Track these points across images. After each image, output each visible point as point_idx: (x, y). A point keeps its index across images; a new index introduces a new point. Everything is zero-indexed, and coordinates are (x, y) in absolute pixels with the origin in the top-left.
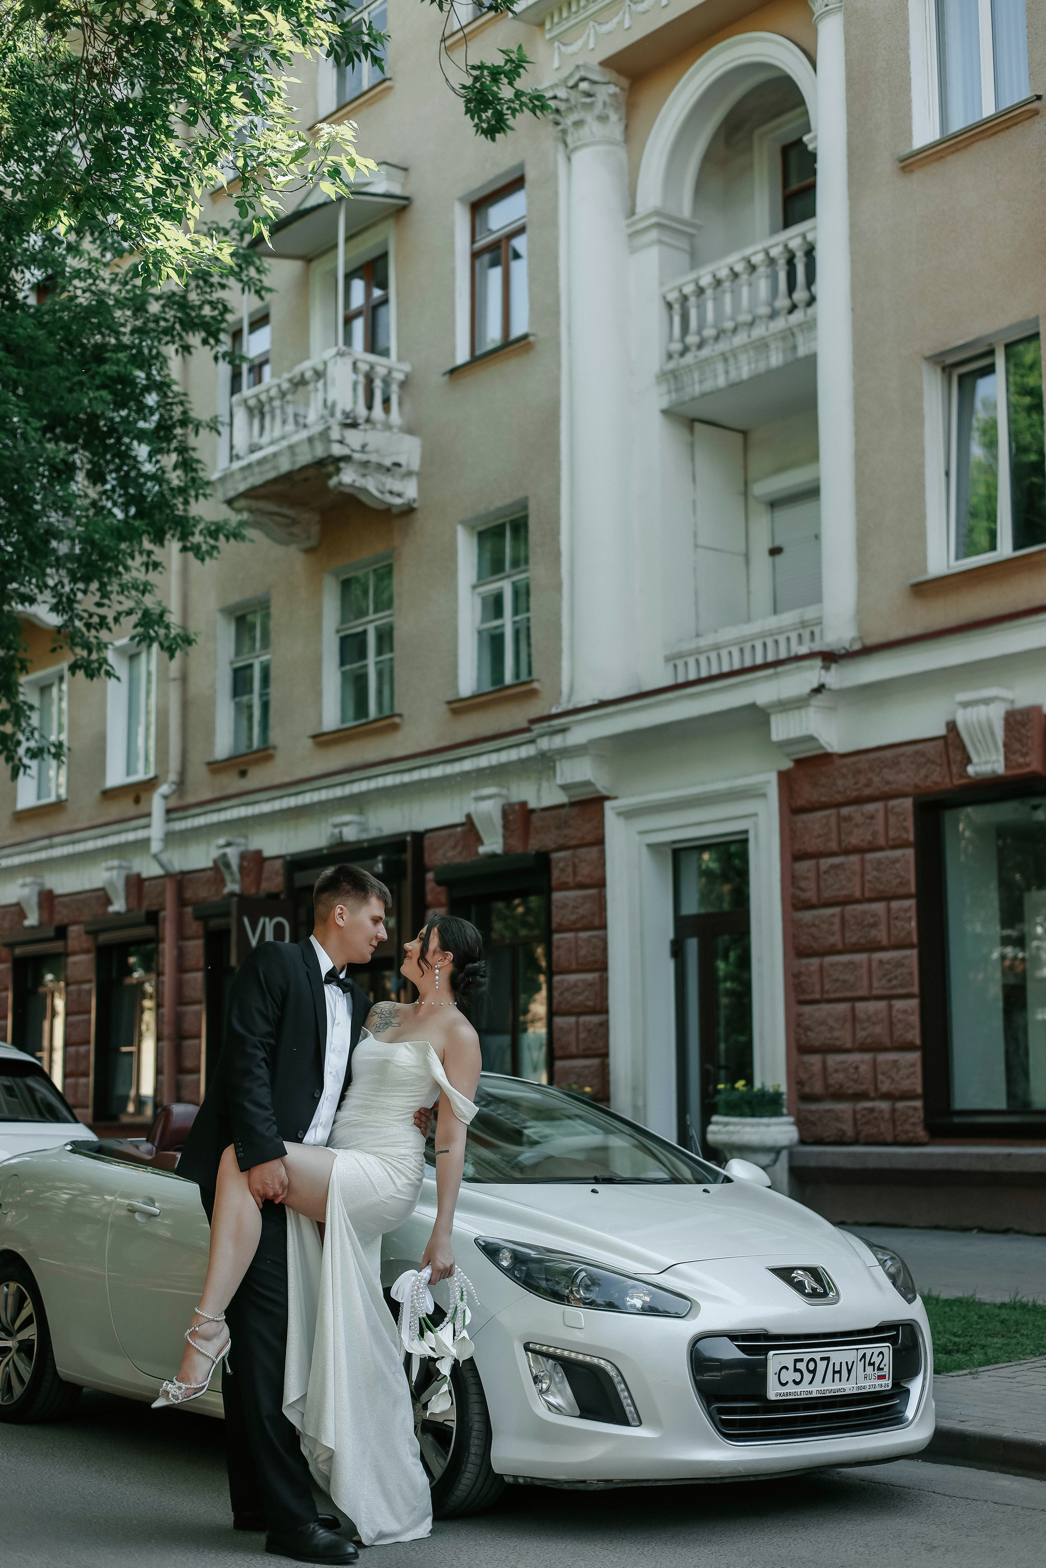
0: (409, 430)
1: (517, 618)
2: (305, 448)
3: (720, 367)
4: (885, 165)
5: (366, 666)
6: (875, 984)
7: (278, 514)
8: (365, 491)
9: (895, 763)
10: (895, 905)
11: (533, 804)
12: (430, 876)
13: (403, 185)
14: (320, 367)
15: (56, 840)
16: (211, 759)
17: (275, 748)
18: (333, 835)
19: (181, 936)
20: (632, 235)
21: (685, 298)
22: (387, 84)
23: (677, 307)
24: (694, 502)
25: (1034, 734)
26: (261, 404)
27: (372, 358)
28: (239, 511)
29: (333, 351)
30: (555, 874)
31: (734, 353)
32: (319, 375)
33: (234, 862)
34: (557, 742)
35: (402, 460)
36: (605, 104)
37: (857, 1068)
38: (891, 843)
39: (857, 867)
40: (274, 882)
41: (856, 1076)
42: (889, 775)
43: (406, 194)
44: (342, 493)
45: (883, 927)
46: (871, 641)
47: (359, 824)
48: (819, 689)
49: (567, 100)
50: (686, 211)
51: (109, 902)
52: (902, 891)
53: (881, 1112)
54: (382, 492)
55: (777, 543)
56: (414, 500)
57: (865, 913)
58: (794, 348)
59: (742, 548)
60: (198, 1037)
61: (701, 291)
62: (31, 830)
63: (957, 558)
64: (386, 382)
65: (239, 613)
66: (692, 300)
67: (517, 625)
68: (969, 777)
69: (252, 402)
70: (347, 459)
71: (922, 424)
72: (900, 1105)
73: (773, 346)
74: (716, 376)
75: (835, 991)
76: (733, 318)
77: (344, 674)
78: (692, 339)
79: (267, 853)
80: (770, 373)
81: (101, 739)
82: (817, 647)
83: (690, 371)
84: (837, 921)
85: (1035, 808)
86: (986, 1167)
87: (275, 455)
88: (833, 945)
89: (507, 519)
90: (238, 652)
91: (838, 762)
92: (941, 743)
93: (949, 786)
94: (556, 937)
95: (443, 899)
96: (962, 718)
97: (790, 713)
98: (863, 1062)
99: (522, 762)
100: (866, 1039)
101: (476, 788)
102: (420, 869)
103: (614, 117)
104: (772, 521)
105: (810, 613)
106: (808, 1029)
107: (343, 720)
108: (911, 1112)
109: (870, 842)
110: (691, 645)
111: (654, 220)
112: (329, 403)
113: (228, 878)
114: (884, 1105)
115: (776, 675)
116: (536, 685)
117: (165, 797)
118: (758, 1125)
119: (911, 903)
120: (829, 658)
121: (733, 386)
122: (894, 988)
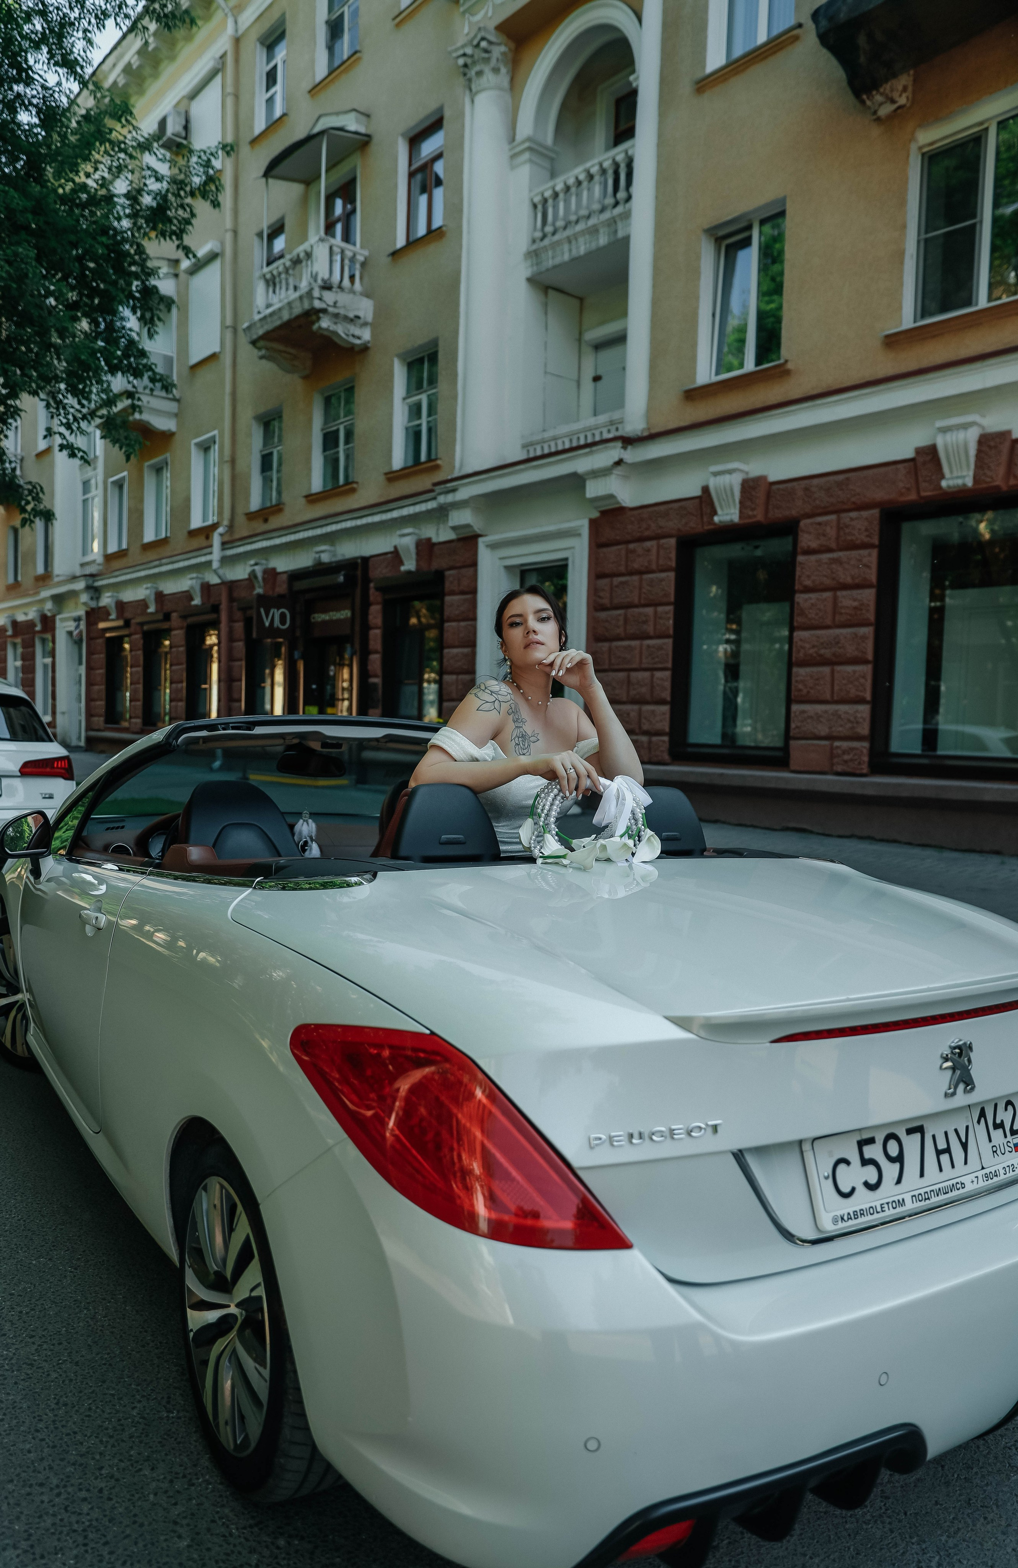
0: (367, 294)
1: (430, 419)
2: (298, 304)
3: (566, 247)
4: (685, 87)
5: (338, 452)
6: (644, 661)
7: (285, 352)
8: (336, 333)
9: (665, 514)
10: (660, 609)
11: (434, 540)
12: (372, 585)
13: (367, 127)
14: (309, 250)
15: (164, 561)
16: (248, 511)
17: (284, 504)
18: (315, 559)
19: (231, 620)
20: (513, 157)
21: (545, 201)
22: (358, 55)
23: (540, 207)
24: (546, 343)
25: (761, 494)
26: (274, 277)
27: (344, 245)
28: (259, 349)
29: (317, 238)
30: (447, 585)
31: (576, 236)
32: (309, 255)
33: (260, 575)
34: (450, 498)
35: (361, 314)
36: (498, 60)
37: (628, 714)
38: (660, 568)
39: (636, 584)
40: (282, 588)
42: (662, 522)
43: (368, 132)
44: (323, 337)
45: (651, 623)
46: (654, 431)
47: (330, 551)
48: (619, 463)
49: (472, 56)
50: (549, 140)
51: (192, 599)
52: (665, 600)
53: (642, 742)
54: (347, 335)
55: (599, 373)
56: (369, 342)
57: (640, 614)
58: (616, 232)
59: (576, 377)
60: (240, 680)
61: (556, 195)
62: (151, 555)
63: (717, 374)
64: (353, 260)
65: (266, 420)
66: (550, 202)
67: (431, 424)
68: (715, 524)
69: (268, 276)
70: (324, 311)
71: (699, 278)
72: (655, 739)
73: (601, 231)
74: (563, 254)
75: (618, 664)
76: (576, 213)
77: (325, 458)
78: (549, 229)
79: (279, 570)
80: (599, 249)
81: (188, 500)
82: (618, 434)
83: (547, 250)
84: (621, 618)
85: (757, 547)
86: (705, 780)
87: (280, 309)
88: (618, 635)
89: (426, 354)
90: (265, 444)
91: (629, 513)
92: (697, 501)
93: (701, 530)
94: (446, 625)
95: (379, 599)
96: (713, 483)
97: (599, 479)
98: (632, 710)
99: (429, 512)
100: (635, 695)
101: (400, 529)
102: (366, 580)
103: (503, 70)
104: (596, 358)
105: (616, 415)
107: (324, 486)
108: (661, 743)
109: (646, 567)
110: (538, 437)
111: (527, 145)
112: (314, 273)
113: (256, 585)
114: (644, 738)
115: (591, 453)
116: (439, 462)
117: (221, 535)
119: (670, 608)
120: (628, 441)
121: (574, 260)
122: (655, 663)
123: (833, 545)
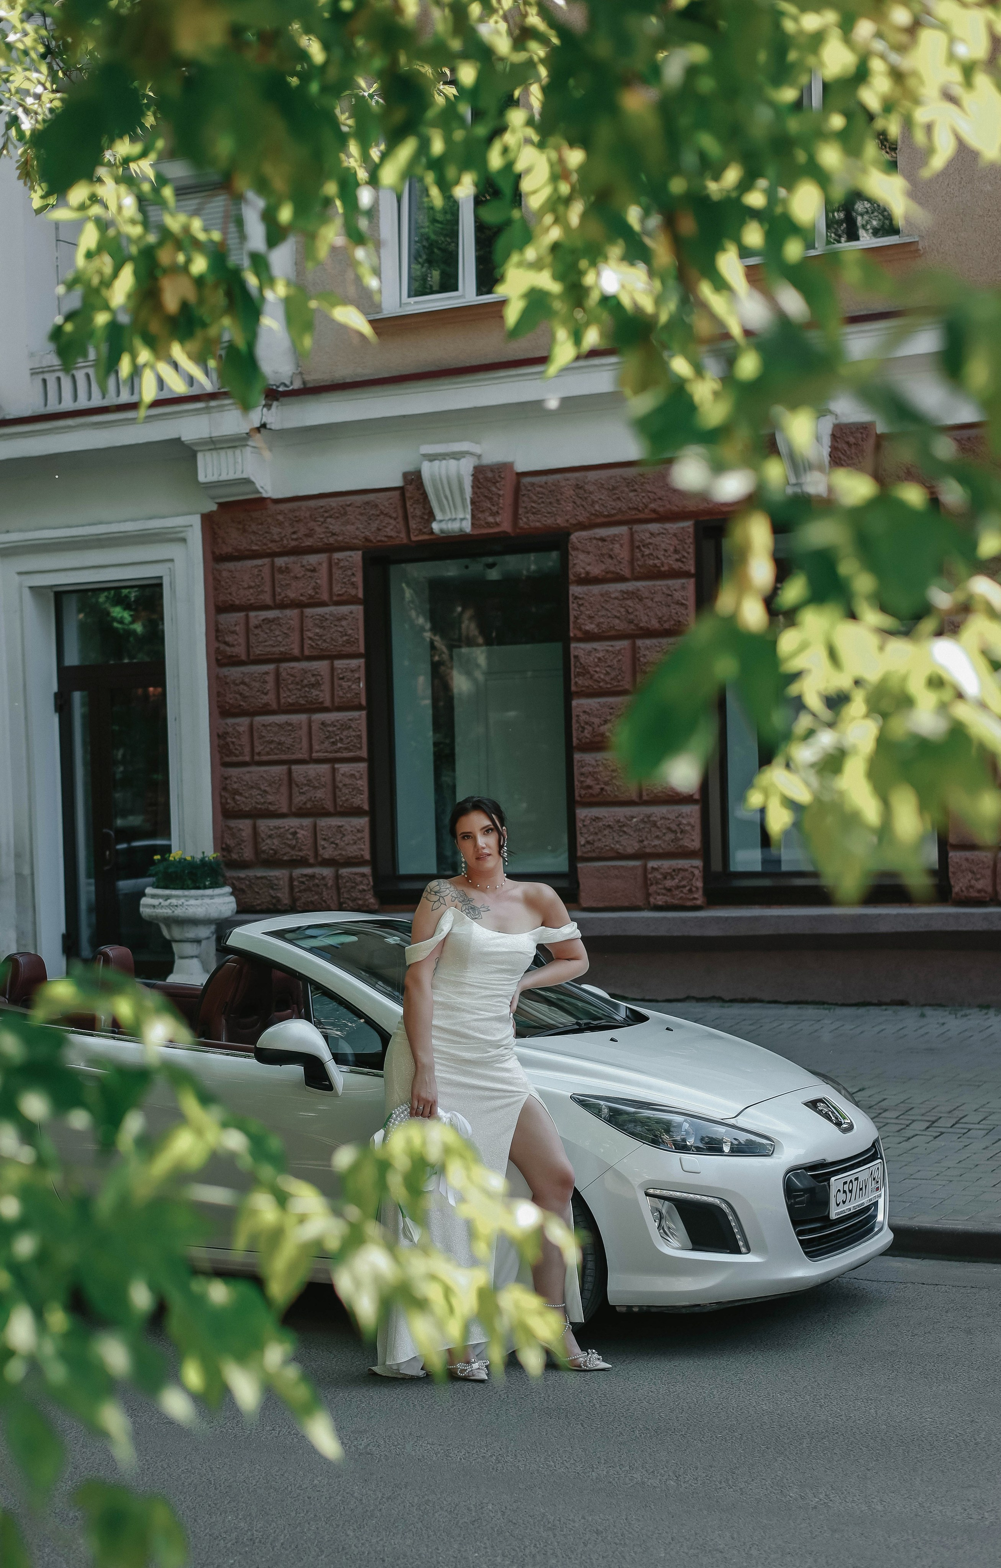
6: (316, 747)
9: (341, 513)
10: (340, 664)
25: (506, 491)
37: (294, 834)
38: (335, 598)
39: (295, 623)
41: (294, 842)
42: (335, 526)
45: (326, 687)
46: (312, 378)
52: (349, 649)
53: (324, 878)
57: (305, 671)
63: (410, 294)
68: (432, 532)
72: (344, 871)
75: (268, 754)
84: (270, 679)
85: (491, 566)
88: (267, 704)
91: (273, 508)
92: (396, 494)
93: (405, 541)
96: (428, 470)
97: (222, 453)
98: (302, 827)
100: (305, 803)
106: (236, 792)
108: (359, 879)
109: (311, 597)
114: (327, 872)
115: (208, 409)
118: (203, 896)
119: (358, 663)
120: (271, 394)
122: (338, 751)
123: (627, 572)
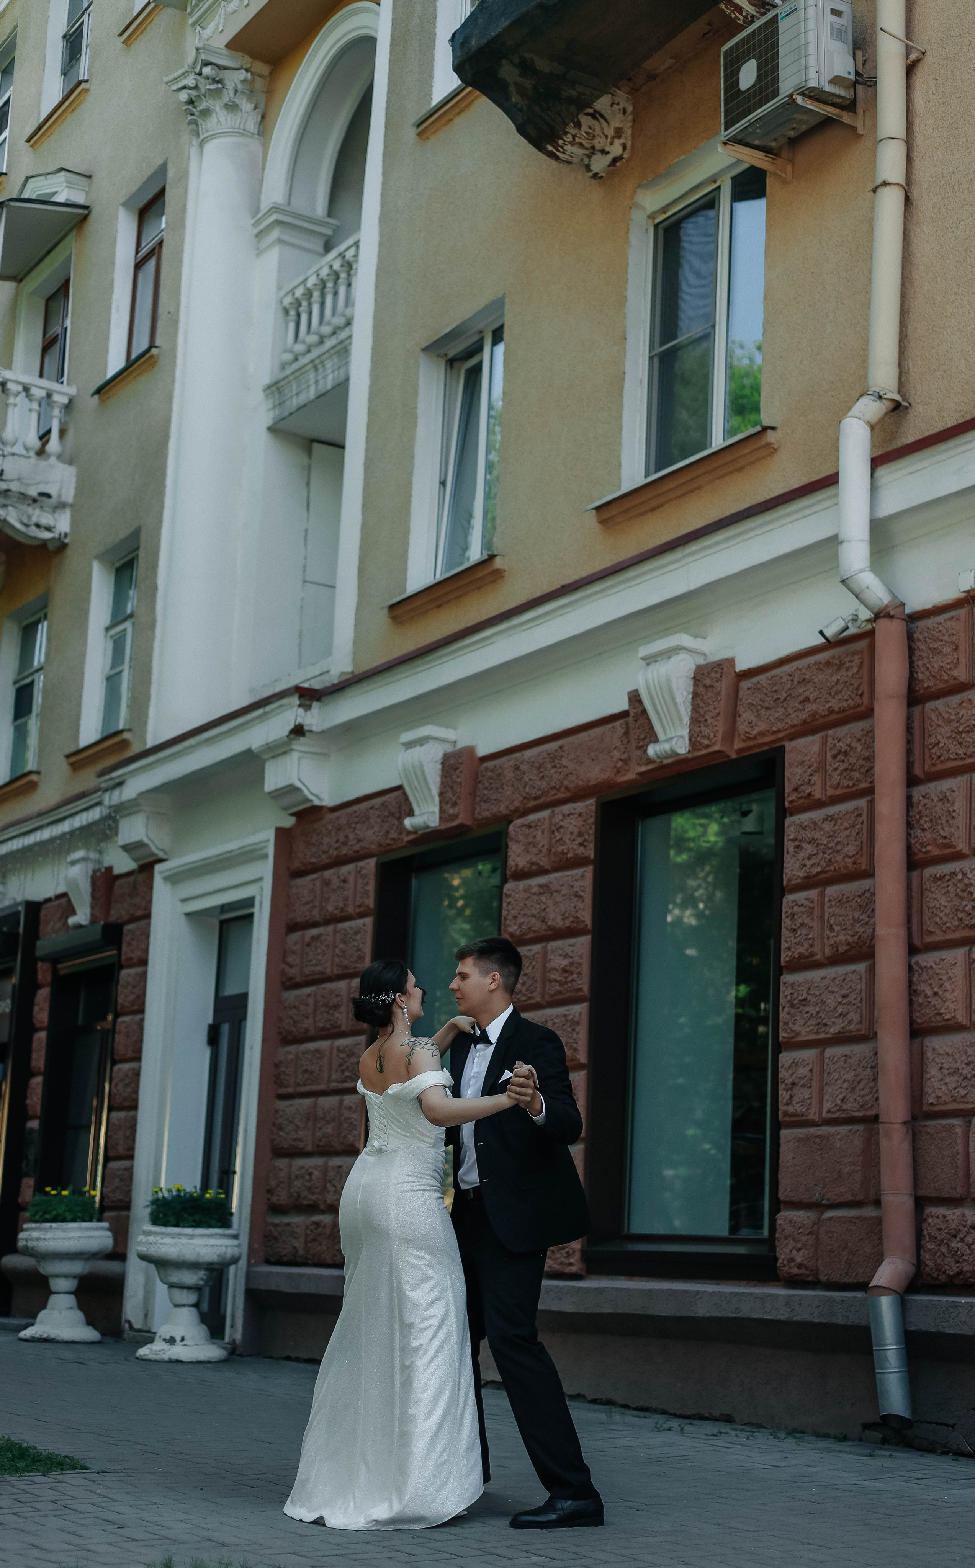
0: (70, 459)
3: (313, 376)
4: (409, 130)
5: (29, 729)
6: (332, 1077)
8: (6, 523)
9: (365, 819)
11: (115, 870)
13: (86, 194)
20: (260, 235)
21: (298, 303)
22: (83, 85)
23: (291, 312)
24: (308, 532)
25: (462, 780)
30: (125, 948)
31: (324, 359)
34: (117, 797)
35: (52, 490)
36: (236, 91)
37: (310, 1174)
38: (356, 911)
39: (330, 940)
41: (310, 1185)
42: (361, 831)
43: (86, 203)
45: (344, 1009)
48: (298, 731)
49: (196, 87)
50: (323, 210)
52: (355, 968)
53: (323, 1227)
54: (27, 526)
56: (66, 535)
57: (332, 992)
61: (309, 294)
66: (302, 304)
71: (415, 426)
74: (307, 388)
75: (304, 1085)
77: (14, 731)
84: (311, 1002)
88: (307, 1030)
89: (129, 550)
91: (325, 817)
93: (403, 843)
94: (119, 1021)
95: (48, 978)
97: (276, 760)
98: (316, 1167)
99: (98, 823)
100: (321, 1140)
101: (72, 851)
103: (247, 106)
106: (281, 1128)
107: (9, 774)
109: (342, 910)
111: (274, 217)
115: (266, 715)
116: (127, 735)
120: (312, 695)
121: (320, 397)
122: (344, 1081)
123: (545, 862)
